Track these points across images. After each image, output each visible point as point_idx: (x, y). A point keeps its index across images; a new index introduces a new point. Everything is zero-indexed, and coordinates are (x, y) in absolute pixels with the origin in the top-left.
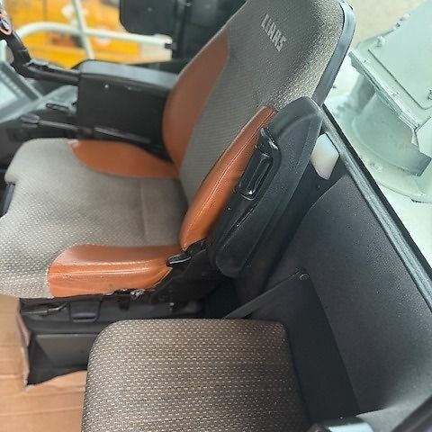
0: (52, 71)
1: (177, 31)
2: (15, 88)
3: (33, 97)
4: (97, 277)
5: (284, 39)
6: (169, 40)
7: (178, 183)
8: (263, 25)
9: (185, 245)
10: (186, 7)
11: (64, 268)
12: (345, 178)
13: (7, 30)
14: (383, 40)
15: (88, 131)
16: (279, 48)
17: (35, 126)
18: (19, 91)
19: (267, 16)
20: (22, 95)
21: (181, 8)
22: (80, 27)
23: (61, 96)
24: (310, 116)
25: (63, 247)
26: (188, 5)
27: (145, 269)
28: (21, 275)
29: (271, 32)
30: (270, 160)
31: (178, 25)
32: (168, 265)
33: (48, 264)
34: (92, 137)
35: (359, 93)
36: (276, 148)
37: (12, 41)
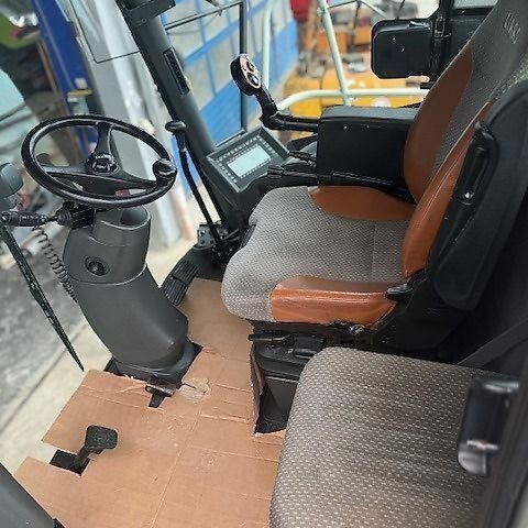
1: (434, 70)
2: (270, 149)
3: (285, 155)
5: (519, 30)
8: (505, 26)
9: (407, 272)
10: (445, 39)
11: (285, 292)
13: (257, 85)
15: (328, 177)
16: (515, 42)
17: (279, 177)
19: (509, 14)
26: (447, 36)
29: (511, 29)
30: (485, 155)
34: (330, 183)
36: (491, 137)
37: (260, 94)
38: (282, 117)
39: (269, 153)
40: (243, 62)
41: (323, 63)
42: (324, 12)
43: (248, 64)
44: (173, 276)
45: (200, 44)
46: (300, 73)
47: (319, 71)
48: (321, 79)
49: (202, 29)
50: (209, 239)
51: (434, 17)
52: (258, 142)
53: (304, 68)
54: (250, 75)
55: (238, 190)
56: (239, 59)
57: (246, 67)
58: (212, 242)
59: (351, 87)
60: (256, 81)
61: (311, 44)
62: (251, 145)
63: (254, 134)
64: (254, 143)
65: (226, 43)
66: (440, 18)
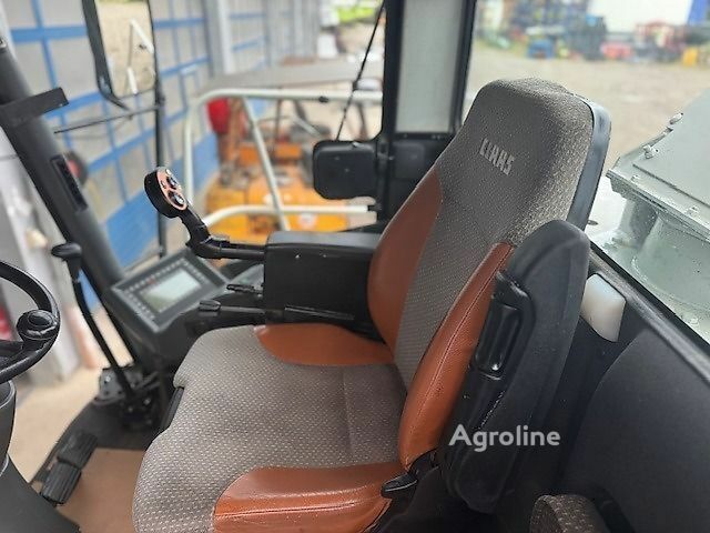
0: (234, 246)
1: (380, 191)
2: (199, 274)
3: (218, 283)
4: (282, 517)
5: (512, 159)
6: (372, 201)
7: (393, 370)
8: (482, 153)
9: (407, 460)
10: (389, 162)
11: (236, 505)
12: (645, 335)
13: (182, 206)
14: (653, 150)
15: (278, 312)
16: (506, 172)
17: (215, 314)
18: (203, 278)
19: (486, 141)
20: (207, 282)
21: (383, 163)
22: (275, 205)
23: (248, 278)
24: (570, 243)
25: (237, 473)
26: (391, 158)
27: (351, 503)
28: (177, 518)
29: (494, 156)
30: (518, 315)
31: (382, 182)
32: (384, 494)
33: (215, 498)
34: (282, 320)
35: (632, 225)
36: (524, 294)
37: (187, 217)
38: (217, 243)
39: (197, 279)
40: (161, 177)
41: (247, 175)
42: (252, 127)
43: (168, 180)
44: (57, 454)
45: (107, 150)
46: (223, 183)
47: (243, 182)
48: (245, 191)
49: (110, 134)
50: (115, 388)
51: (376, 139)
52: (182, 267)
53: (226, 178)
54: (171, 194)
55: (155, 328)
56: (155, 173)
57: (165, 183)
58: (120, 393)
59: (285, 203)
60: (180, 201)
61: (233, 155)
62: (173, 272)
63: (176, 257)
64: (177, 268)
65: (139, 151)
66: (383, 141)
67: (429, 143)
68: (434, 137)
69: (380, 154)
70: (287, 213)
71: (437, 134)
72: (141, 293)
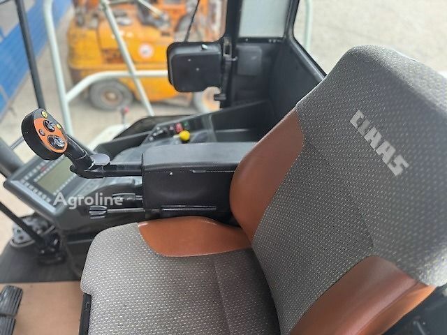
8: (353, 124)
19: (360, 114)
21: (228, 65)
26: (234, 60)
29: (372, 139)
31: (226, 78)
41: (96, 17)
43: (45, 124)
47: (94, 23)
48: (97, 30)
51: (221, 42)
57: (44, 130)
66: (227, 42)
67: (267, 46)
68: (270, 41)
69: (225, 55)
70: (140, 77)
71: (272, 38)
72: (35, 180)
